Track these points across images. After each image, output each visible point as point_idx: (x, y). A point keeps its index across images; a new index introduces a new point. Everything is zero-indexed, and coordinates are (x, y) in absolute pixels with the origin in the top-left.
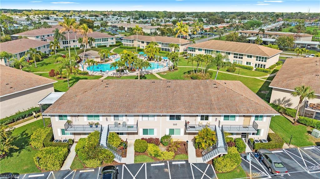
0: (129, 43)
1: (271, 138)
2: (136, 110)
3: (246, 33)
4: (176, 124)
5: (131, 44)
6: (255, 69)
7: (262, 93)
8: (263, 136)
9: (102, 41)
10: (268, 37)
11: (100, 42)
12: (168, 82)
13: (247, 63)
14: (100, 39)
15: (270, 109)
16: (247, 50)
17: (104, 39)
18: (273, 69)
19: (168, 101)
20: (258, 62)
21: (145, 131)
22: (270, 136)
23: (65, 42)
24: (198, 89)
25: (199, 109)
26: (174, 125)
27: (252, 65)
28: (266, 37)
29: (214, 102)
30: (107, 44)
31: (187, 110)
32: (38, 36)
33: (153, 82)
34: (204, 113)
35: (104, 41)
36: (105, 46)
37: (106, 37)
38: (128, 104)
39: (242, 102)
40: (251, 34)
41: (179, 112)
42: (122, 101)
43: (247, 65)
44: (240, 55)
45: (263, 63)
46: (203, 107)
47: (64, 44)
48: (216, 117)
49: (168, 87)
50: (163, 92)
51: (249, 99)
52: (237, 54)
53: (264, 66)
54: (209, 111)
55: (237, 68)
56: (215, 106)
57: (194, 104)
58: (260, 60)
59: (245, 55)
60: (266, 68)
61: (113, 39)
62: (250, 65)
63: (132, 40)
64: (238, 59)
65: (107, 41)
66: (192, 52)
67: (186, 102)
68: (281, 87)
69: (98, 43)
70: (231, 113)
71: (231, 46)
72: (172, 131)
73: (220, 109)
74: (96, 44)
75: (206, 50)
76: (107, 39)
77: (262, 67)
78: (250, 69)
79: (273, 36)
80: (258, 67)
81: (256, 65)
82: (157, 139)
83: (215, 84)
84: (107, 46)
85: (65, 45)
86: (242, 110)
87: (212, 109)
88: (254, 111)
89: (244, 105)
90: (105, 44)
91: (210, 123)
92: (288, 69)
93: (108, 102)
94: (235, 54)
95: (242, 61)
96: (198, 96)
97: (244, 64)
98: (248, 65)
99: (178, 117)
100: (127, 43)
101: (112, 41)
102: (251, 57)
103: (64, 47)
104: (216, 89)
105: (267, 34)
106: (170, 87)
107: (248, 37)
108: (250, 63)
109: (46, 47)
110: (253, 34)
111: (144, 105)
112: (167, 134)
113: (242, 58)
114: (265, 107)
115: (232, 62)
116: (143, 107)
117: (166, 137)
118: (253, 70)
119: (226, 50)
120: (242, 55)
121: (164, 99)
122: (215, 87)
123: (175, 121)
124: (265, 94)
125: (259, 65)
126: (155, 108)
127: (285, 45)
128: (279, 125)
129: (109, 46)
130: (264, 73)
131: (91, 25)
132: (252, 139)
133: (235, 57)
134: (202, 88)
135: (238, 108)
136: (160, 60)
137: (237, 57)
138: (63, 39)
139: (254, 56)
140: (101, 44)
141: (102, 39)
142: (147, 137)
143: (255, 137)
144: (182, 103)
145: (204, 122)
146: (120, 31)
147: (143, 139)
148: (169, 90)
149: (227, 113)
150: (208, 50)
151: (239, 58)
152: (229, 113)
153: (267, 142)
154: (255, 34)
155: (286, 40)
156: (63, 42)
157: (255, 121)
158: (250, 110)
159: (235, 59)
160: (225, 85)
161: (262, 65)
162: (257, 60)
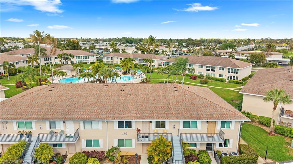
0: (108, 60)
1: (243, 150)
2: (76, 115)
3: (220, 53)
4: (126, 134)
5: (110, 61)
6: (227, 81)
7: (233, 103)
8: (232, 148)
9: (83, 58)
10: (241, 55)
11: (81, 60)
12: (123, 85)
13: (220, 76)
14: (81, 56)
15: (239, 114)
16: (218, 63)
17: (85, 56)
18: (246, 81)
19: (117, 105)
20: (230, 74)
21: (89, 143)
22: (241, 148)
23: (47, 58)
24: (156, 92)
25: (153, 113)
26: (123, 134)
27: (225, 77)
28: (240, 56)
29: (171, 106)
30: (88, 61)
31: (138, 116)
32: (24, 55)
33: (105, 86)
34: (159, 118)
35: (85, 58)
36: (86, 63)
37: (87, 54)
38: (68, 109)
39: (206, 106)
40: (225, 53)
41: (128, 117)
42: (62, 105)
43: (219, 77)
44: (212, 67)
45: (236, 75)
46: (159, 112)
47: (45, 60)
48: (174, 124)
49: (122, 90)
50: (114, 96)
51: (214, 103)
52: (209, 67)
53: (237, 77)
54: (165, 116)
55: (209, 80)
56: (173, 111)
57: (148, 109)
58: (232, 72)
59: (217, 68)
60: (238, 80)
61: (93, 56)
62: (223, 77)
63: (111, 57)
64: (210, 72)
65: (88, 58)
67: (139, 107)
68: (252, 93)
69: (79, 60)
70: (191, 119)
71: (203, 59)
72: (121, 143)
73: (178, 114)
74: (77, 61)
76: (88, 56)
77: (234, 79)
78: (223, 81)
79: (245, 55)
80: (231, 79)
81: (228, 77)
82: (103, 153)
83: (176, 88)
84: (88, 63)
85: (46, 62)
86: (205, 115)
87: (169, 114)
88: (218, 117)
89: (207, 110)
90: (86, 61)
91: (167, 131)
92: (260, 77)
93: (46, 107)
94: (207, 67)
95: (214, 74)
96: (155, 100)
97: (217, 76)
98: (221, 78)
99: (129, 125)
100: (107, 60)
101: (93, 58)
102: (223, 69)
103: (45, 64)
104: (176, 92)
105: (240, 53)
106: (124, 90)
107: (223, 55)
108: (222, 76)
109: (25, 62)
110: (227, 53)
111: (88, 110)
112: (116, 145)
113: (214, 71)
114: (232, 112)
115: (205, 75)
116: (85, 113)
117: (113, 150)
118: (226, 82)
119: (198, 63)
120: (215, 68)
121: (114, 103)
122: (175, 91)
123: (125, 130)
124: (237, 103)
125: (231, 77)
126: (100, 114)
127: (257, 61)
128: (252, 136)
129: (89, 63)
130: (237, 84)
131: (76, 45)
132: (219, 151)
133: (207, 70)
134: (160, 91)
135: (199, 113)
136: (135, 74)
137: (209, 70)
138: (44, 55)
139: (226, 69)
140: (82, 61)
141: (83, 56)
142: (90, 149)
143: (223, 149)
144: (135, 107)
145: (160, 130)
146: (105, 52)
147: (84, 152)
148: (122, 93)
149: (186, 119)
151: (212, 70)
152: (188, 119)
153: (238, 155)
154: (228, 53)
155: (258, 56)
156: (45, 58)
157: (221, 129)
158: (215, 115)
159: (208, 71)
160: (188, 89)
161: (234, 77)
162: (229, 72)
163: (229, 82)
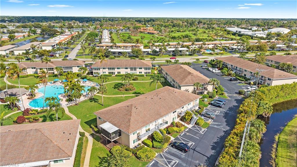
13: (140, 73)
27: (143, 73)
29: (182, 99)
44: (134, 68)
52: (132, 68)
53: (150, 72)
58: (147, 70)
59: (138, 68)
60: (151, 74)
64: (133, 71)
66: (97, 71)
75: (109, 68)
78: (143, 76)
80: (147, 74)
81: (145, 73)
94: (131, 68)
95: (136, 72)
97: (138, 73)
98: (141, 74)
102: (141, 68)
108: (141, 72)
113: (136, 70)
115: (130, 73)
120: (136, 68)
122: (175, 93)
125: (147, 72)
133: (131, 70)
134: (171, 94)
137: (132, 70)
139: (143, 68)
150: (111, 68)
151: (134, 70)
159: (132, 71)
161: (148, 72)
162: (145, 70)
163: (146, 76)
